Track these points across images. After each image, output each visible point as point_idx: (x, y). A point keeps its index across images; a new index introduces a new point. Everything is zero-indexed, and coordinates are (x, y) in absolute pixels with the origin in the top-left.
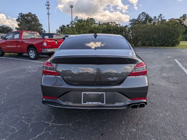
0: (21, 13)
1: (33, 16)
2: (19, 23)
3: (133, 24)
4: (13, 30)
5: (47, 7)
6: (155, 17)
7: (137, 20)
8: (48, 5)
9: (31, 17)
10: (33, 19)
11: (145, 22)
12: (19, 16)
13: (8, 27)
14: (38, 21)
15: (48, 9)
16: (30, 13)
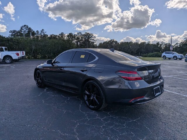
3: (14, 35)
6: (37, 31)
7: (19, 32)
11: (28, 35)
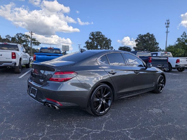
0: (141, 35)
1: (151, 36)
2: (137, 43)
4: (131, 49)
5: (167, 25)
8: (168, 24)
9: (149, 37)
10: (150, 38)
12: (138, 37)
13: (128, 47)
14: (155, 40)
15: (167, 27)
16: (148, 33)
